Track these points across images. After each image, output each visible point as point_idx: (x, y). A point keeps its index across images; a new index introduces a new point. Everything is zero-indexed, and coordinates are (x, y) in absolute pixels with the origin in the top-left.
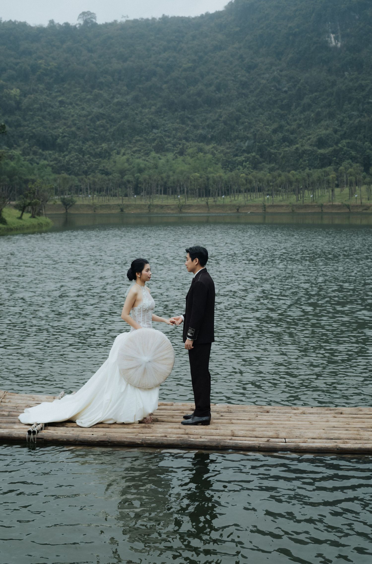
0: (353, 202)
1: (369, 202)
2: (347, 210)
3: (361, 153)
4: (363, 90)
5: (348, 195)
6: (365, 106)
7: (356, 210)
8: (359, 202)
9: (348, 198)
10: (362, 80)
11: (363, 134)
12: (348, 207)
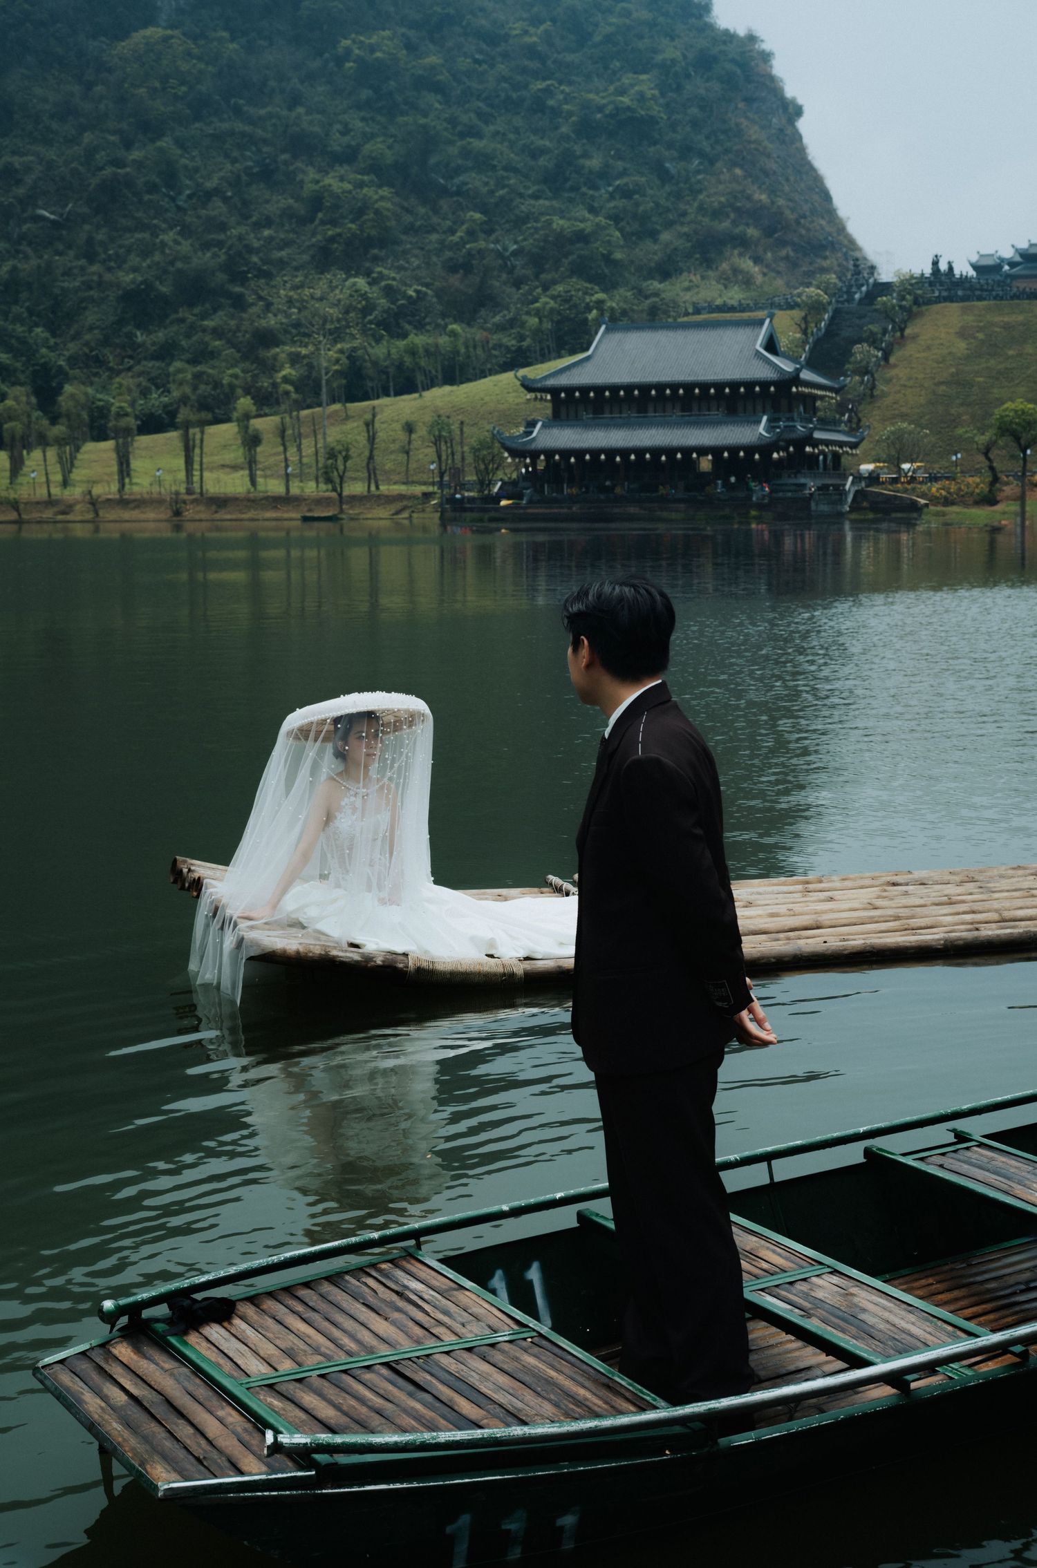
0: (23, 492)
1: (67, 492)
2: (13, 516)
3: (24, 359)
4: (19, 182)
5: (8, 474)
6: (25, 227)
7: (36, 515)
8: (42, 493)
9: (8, 481)
10: (14, 153)
11: (27, 304)
12: (15, 505)
